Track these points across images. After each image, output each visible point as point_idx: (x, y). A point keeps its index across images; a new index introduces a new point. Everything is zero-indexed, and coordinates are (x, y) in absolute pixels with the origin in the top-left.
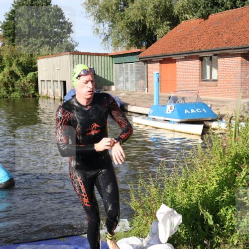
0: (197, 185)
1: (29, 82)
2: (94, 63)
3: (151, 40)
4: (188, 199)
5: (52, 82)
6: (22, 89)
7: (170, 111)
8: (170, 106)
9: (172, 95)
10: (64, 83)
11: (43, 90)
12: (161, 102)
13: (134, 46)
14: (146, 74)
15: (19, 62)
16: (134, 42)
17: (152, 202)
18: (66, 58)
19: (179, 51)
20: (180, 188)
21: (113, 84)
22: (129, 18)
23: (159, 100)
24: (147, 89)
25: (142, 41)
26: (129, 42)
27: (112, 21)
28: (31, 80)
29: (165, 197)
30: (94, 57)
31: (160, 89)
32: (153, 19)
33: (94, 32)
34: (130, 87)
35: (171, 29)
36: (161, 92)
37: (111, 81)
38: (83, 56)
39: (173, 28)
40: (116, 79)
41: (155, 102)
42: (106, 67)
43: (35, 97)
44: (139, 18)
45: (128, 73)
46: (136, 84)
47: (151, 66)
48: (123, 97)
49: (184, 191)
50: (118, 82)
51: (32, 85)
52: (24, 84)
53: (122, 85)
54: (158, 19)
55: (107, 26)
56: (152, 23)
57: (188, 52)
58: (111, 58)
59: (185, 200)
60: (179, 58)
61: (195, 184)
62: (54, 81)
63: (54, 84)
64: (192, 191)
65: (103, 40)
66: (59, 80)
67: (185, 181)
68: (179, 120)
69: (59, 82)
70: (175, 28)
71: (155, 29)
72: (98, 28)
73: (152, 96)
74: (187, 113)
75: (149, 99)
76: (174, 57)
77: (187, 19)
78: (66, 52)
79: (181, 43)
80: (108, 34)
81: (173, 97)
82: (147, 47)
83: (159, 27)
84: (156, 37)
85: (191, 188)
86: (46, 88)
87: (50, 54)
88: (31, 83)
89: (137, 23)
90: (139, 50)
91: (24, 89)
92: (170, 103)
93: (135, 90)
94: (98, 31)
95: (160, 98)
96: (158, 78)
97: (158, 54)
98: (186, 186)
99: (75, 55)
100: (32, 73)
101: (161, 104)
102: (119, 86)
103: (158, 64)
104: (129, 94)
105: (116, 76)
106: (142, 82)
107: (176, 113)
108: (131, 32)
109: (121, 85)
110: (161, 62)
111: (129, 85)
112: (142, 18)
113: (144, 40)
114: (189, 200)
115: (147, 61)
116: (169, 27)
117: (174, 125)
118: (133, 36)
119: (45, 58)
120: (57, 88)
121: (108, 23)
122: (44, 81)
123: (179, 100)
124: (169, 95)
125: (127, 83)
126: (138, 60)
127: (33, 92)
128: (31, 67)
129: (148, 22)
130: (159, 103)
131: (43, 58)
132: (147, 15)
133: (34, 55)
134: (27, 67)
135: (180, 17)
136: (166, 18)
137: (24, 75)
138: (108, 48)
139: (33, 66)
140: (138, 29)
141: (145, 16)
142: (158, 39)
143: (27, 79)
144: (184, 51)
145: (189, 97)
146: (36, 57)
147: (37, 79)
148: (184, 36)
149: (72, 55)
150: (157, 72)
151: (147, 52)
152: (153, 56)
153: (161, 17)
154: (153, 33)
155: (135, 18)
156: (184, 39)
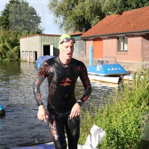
0: (115, 113)
1: (15, 52)
2: (54, 41)
3: (88, 27)
5: (28, 52)
6: (11, 56)
7: (99, 69)
8: (99, 66)
9: (101, 60)
10: (36, 52)
11: (23, 57)
12: (93, 64)
13: (78, 31)
14: (85, 47)
15: (9, 40)
16: (78, 28)
17: (88, 124)
18: (37, 38)
19: (104, 34)
20: (104, 115)
22: (75, 14)
23: (92, 63)
24: (85, 56)
25: (82, 28)
26: (75, 28)
27: (65, 16)
28: (16, 51)
29: (95, 120)
30: (54, 37)
31: (93, 56)
32: (89, 14)
33: (54, 22)
35: (100, 21)
36: (94, 58)
38: (47, 37)
41: (90, 64)
43: (18, 61)
44: (81, 14)
46: (79, 53)
47: (88, 42)
49: (107, 117)
51: (16, 54)
52: (12, 53)
54: (92, 15)
55: (61, 19)
56: (89, 17)
57: (110, 34)
59: (108, 122)
60: (105, 38)
61: (114, 113)
62: (30, 52)
65: (60, 27)
66: (33, 51)
67: (108, 111)
68: (104, 75)
69: (33, 52)
70: (102, 20)
71: (90, 20)
72: (57, 20)
73: (89, 60)
74: (109, 70)
76: (102, 37)
77: (109, 15)
78: (37, 34)
80: (62, 24)
81: (101, 61)
82: (86, 31)
83: (93, 20)
84: (91, 25)
85: (111, 115)
86: (25, 55)
87: (28, 36)
88: (16, 53)
89: (80, 17)
90: (81, 33)
91: (12, 57)
92: (99, 64)
93: (78, 57)
94: (56, 22)
95: (93, 61)
96: (92, 50)
97: (92, 35)
98: (108, 114)
99: (42, 36)
100: (17, 47)
103: (92, 42)
106: (82, 52)
107: (103, 70)
108: (76, 22)
110: (94, 40)
111: (74, 54)
113: (84, 27)
114: (110, 122)
115: (86, 39)
116: (99, 19)
117: (102, 78)
118: (77, 25)
119: (25, 38)
120: (32, 56)
121: (63, 17)
122: (23, 51)
123: (104, 63)
124: (98, 60)
126: (80, 39)
127: (17, 58)
128: (16, 43)
129: (86, 16)
130: (92, 65)
131: (23, 38)
132: (86, 12)
133: (18, 36)
134: (14, 43)
135: (105, 13)
136: (97, 14)
137: (12, 48)
138: (62, 32)
139: (17, 43)
140: (80, 21)
141: (84, 13)
142: (92, 26)
143: (13, 51)
144: (107, 33)
145: (110, 61)
146: (19, 37)
147: (20, 50)
148: (108, 24)
149: (41, 36)
150: (92, 46)
151: (86, 34)
152: (90, 36)
153: (94, 14)
154: (89, 23)
155: (78, 14)
156: (108, 27)
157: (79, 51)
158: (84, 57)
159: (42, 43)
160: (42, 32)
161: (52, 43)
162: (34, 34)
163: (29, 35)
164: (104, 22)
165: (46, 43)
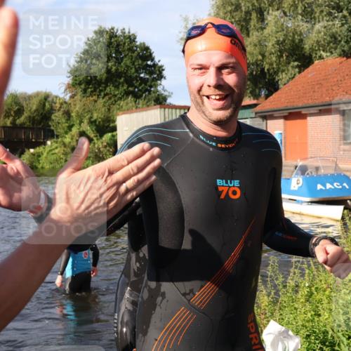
0: (327, 293)
1: (105, 147)
3: (273, 87)
4: (313, 313)
6: (96, 155)
7: (297, 186)
8: (296, 179)
9: (300, 163)
12: (285, 173)
13: (250, 97)
15: (92, 120)
16: (249, 92)
17: (263, 317)
18: (155, 113)
19: (311, 103)
20: (302, 296)
25: (260, 89)
28: (108, 143)
29: (280, 309)
31: (285, 156)
32: (274, 59)
35: (300, 72)
36: (286, 160)
38: (178, 110)
39: (304, 70)
44: (255, 59)
49: (308, 301)
52: (99, 149)
54: (282, 59)
56: (272, 65)
57: (324, 103)
59: (309, 315)
60: (311, 112)
61: (325, 291)
64: (320, 301)
67: (310, 287)
68: (308, 199)
70: (306, 70)
71: (276, 73)
74: (321, 189)
76: (304, 111)
77: (322, 58)
78: (155, 105)
81: (300, 166)
82: (267, 97)
83: (283, 71)
84: (277, 82)
85: (318, 296)
87: (134, 108)
88: (108, 148)
89: (253, 64)
90: (255, 102)
91: (98, 157)
92: (297, 174)
95: (284, 168)
96: (281, 140)
97: (281, 106)
98: (311, 294)
99: (167, 110)
100: (110, 134)
103: (282, 121)
107: (305, 190)
110: (286, 118)
112: (260, 57)
113: (263, 87)
114: (315, 315)
115: (267, 116)
116: (297, 70)
117: (303, 206)
118: (248, 83)
119: (127, 113)
123: (309, 171)
124: (295, 163)
128: (108, 126)
129: (267, 63)
131: (124, 114)
132: (267, 54)
133: (112, 110)
134: (104, 126)
135: (314, 55)
136: (292, 56)
137: (99, 137)
139: (111, 125)
140: (254, 73)
141: (263, 56)
142: (281, 86)
143: (102, 143)
144: (317, 102)
145: (323, 167)
146: (115, 112)
147: (117, 142)
148: (318, 81)
149: (163, 109)
150: (280, 132)
151: (266, 105)
152: (276, 109)
153: (287, 57)
154: (274, 79)
155: (250, 58)
156: (318, 86)
160: (166, 101)
162: (148, 106)
163: (137, 108)
164: (309, 76)
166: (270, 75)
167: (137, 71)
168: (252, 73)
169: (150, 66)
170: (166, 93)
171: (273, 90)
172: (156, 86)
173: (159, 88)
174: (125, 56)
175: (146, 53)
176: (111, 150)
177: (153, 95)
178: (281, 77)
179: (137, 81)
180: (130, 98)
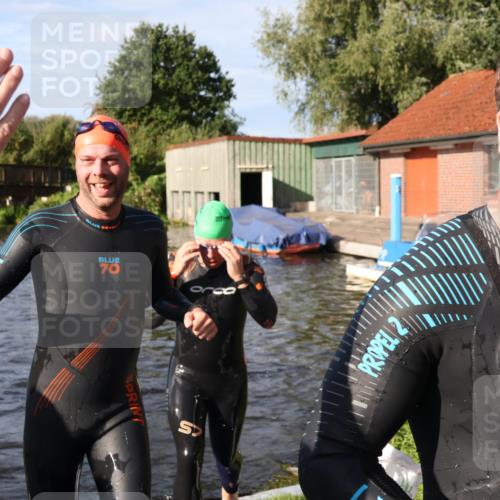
1: (150, 195)
2: (276, 157)
3: (389, 112)
5: (193, 195)
9: (427, 220)
10: (217, 195)
11: (175, 209)
12: (405, 234)
13: (356, 125)
14: (377, 179)
16: (354, 118)
18: (221, 147)
19: (442, 134)
21: (311, 198)
22: (346, 70)
23: (401, 230)
24: (377, 208)
25: (371, 114)
26: (346, 117)
27: (313, 76)
28: (152, 190)
30: (276, 145)
31: (406, 208)
32: (392, 71)
33: (278, 98)
34: (346, 204)
35: (427, 92)
36: (406, 215)
37: (309, 192)
38: (253, 144)
39: (433, 88)
40: (318, 188)
41: (394, 235)
42: (297, 165)
44: (365, 71)
45: (340, 178)
46: (356, 199)
47: (385, 162)
48: (331, 224)
50: (322, 194)
52: (140, 198)
53: (330, 201)
54: (402, 73)
55: (302, 84)
56: (389, 80)
57: (461, 136)
58: (308, 148)
60: (440, 147)
62: (196, 193)
63: (196, 199)
65: (296, 113)
66: (206, 191)
69: (206, 195)
70: (436, 89)
71: (394, 92)
72: (286, 89)
73: (388, 223)
75: (382, 229)
76: (433, 146)
78: (220, 136)
79: (448, 118)
80: (304, 101)
81: (427, 224)
82: (381, 125)
83: (404, 89)
84: (396, 105)
86: (181, 204)
87: (190, 140)
88: (153, 197)
89: (361, 79)
90: (363, 132)
93: (354, 211)
94: (286, 95)
95: (404, 227)
96: (400, 188)
97: (400, 139)
99: (237, 143)
100: (156, 177)
101: (405, 238)
102: (323, 203)
103: (400, 161)
104: (343, 219)
105: (318, 183)
106: (368, 195)
108: (350, 97)
109: (327, 201)
110: (407, 156)
111: (342, 200)
112: (372, 70)
113: (373, 112)
115: (380, 153)
116: (424, 89)
118: (354, 105)
119: (181, 147)
121: (305, 78)
122: (177, 192)
124: (419, 220)
125: (339, 198)
127: (156, 213)
128: (154, 165)
129: (382, 78)
130: (401, 237)
131: (176, 147)
132: (381, 64)
133: (158, 142)
134: (147, 164)
135: (449, 67)
136: (418, 69)
137: (140, 181)
138: (304, 129)
139: (158, 164)
140: (363, 91)
141: (376, 67)
142: (401, 111)
143: (145, 189)
144: (452, 134)
146: (163, 145)
147: (165, 188)
148: (453, 103)
149: (231, 142)
150: (399, 175)
151: (380, 136)
152: (392, 143)
153: (410, 69)
154: (391, 100)
155: (357, 70)
156: (453, 111)
157: (358, 193)
158: (374, 211)
159: (238, 166)
160: (236, 130)
161: (270, 166)
162: (210, 137)
163: (194, 139)
164: (442, 95)
165: (250, 166)
166: (386, 94)
167: (195, 87)
168: (359, 91)
169: (214, 80)
170: (236, 119)
171: (389, 116)
172: (222, 108)
173: (227, 112)
174: (179, 65)
175: (208, 62)
176: (157, 199)
177: (218, 121)
178: (401, 97)
179: (195, 101)
180: (185, 126)
